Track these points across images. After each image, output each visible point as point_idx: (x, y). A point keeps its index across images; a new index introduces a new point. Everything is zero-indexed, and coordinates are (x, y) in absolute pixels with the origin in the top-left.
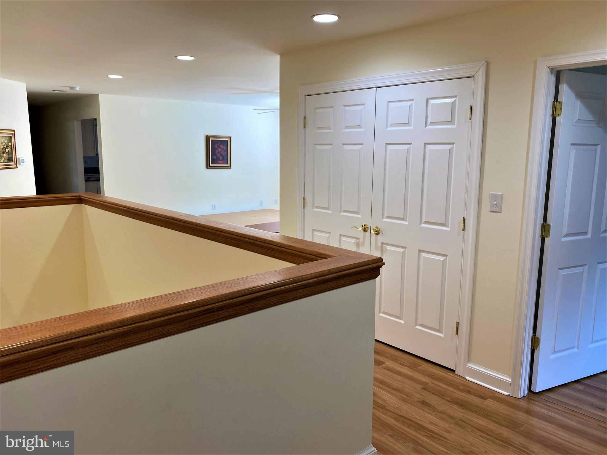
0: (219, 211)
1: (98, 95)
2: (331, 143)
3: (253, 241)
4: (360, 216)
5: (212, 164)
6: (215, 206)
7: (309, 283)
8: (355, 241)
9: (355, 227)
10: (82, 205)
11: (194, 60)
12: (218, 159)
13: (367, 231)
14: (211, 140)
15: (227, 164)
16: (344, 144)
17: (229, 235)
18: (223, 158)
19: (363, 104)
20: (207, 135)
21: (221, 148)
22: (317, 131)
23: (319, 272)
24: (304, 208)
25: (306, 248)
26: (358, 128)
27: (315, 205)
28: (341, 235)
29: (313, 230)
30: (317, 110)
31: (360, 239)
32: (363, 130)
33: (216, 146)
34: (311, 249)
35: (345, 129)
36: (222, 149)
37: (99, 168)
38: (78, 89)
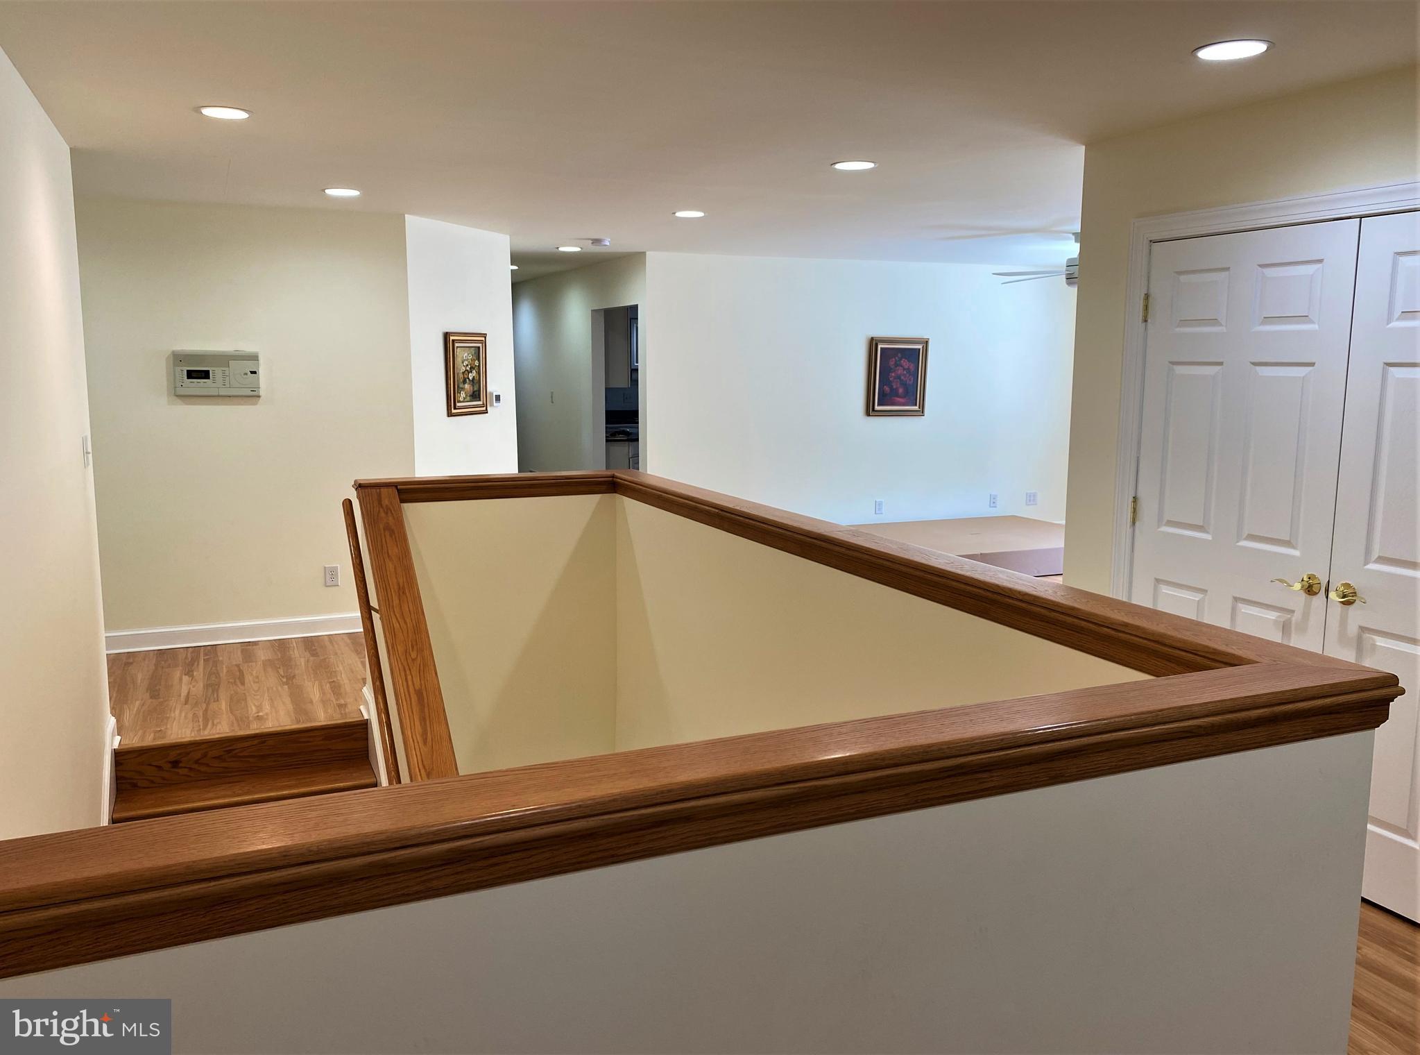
0: (888, 516)
1: (644, 253)
2: (1221, 360)
3: (1024, 605)
4: (1296, 553)
5: (879, 405)
6: (880, 504)
7: (1200, 727)
8: (1279, 617)
9: (1281, 581)
10: (617, 495)
11: (873, 168)
12: (894, 392)
13: (1316, 594)
14: (881, 348)
15: (916, 405)
16: (1255, 364)
17: (963, 586)
18: (906, 392)
19: (1320, 261)
20: (872, 339)
21: (901, 366)
22: (1178, 329)
23: (1225, 700)
24: (1134, 523)
25: (1171, 633)
26: (1304, 323)
27: (1167, 517)
28: (1236, 599)
29: (1158, 581)
30: (1183, 278)
31: (1293, 612)
32: (1316, 327)
33: (892, 363)
34: (1188, 636)
35: (1263, 323)
36: (904, 369)
37: (638, 411)
38: (608, 244)
